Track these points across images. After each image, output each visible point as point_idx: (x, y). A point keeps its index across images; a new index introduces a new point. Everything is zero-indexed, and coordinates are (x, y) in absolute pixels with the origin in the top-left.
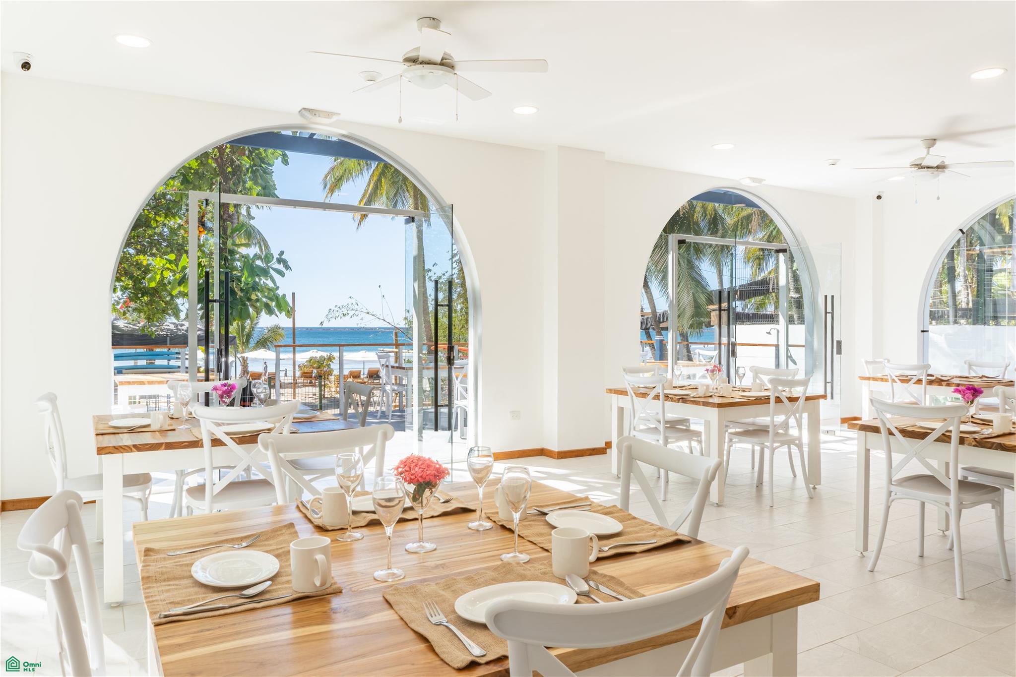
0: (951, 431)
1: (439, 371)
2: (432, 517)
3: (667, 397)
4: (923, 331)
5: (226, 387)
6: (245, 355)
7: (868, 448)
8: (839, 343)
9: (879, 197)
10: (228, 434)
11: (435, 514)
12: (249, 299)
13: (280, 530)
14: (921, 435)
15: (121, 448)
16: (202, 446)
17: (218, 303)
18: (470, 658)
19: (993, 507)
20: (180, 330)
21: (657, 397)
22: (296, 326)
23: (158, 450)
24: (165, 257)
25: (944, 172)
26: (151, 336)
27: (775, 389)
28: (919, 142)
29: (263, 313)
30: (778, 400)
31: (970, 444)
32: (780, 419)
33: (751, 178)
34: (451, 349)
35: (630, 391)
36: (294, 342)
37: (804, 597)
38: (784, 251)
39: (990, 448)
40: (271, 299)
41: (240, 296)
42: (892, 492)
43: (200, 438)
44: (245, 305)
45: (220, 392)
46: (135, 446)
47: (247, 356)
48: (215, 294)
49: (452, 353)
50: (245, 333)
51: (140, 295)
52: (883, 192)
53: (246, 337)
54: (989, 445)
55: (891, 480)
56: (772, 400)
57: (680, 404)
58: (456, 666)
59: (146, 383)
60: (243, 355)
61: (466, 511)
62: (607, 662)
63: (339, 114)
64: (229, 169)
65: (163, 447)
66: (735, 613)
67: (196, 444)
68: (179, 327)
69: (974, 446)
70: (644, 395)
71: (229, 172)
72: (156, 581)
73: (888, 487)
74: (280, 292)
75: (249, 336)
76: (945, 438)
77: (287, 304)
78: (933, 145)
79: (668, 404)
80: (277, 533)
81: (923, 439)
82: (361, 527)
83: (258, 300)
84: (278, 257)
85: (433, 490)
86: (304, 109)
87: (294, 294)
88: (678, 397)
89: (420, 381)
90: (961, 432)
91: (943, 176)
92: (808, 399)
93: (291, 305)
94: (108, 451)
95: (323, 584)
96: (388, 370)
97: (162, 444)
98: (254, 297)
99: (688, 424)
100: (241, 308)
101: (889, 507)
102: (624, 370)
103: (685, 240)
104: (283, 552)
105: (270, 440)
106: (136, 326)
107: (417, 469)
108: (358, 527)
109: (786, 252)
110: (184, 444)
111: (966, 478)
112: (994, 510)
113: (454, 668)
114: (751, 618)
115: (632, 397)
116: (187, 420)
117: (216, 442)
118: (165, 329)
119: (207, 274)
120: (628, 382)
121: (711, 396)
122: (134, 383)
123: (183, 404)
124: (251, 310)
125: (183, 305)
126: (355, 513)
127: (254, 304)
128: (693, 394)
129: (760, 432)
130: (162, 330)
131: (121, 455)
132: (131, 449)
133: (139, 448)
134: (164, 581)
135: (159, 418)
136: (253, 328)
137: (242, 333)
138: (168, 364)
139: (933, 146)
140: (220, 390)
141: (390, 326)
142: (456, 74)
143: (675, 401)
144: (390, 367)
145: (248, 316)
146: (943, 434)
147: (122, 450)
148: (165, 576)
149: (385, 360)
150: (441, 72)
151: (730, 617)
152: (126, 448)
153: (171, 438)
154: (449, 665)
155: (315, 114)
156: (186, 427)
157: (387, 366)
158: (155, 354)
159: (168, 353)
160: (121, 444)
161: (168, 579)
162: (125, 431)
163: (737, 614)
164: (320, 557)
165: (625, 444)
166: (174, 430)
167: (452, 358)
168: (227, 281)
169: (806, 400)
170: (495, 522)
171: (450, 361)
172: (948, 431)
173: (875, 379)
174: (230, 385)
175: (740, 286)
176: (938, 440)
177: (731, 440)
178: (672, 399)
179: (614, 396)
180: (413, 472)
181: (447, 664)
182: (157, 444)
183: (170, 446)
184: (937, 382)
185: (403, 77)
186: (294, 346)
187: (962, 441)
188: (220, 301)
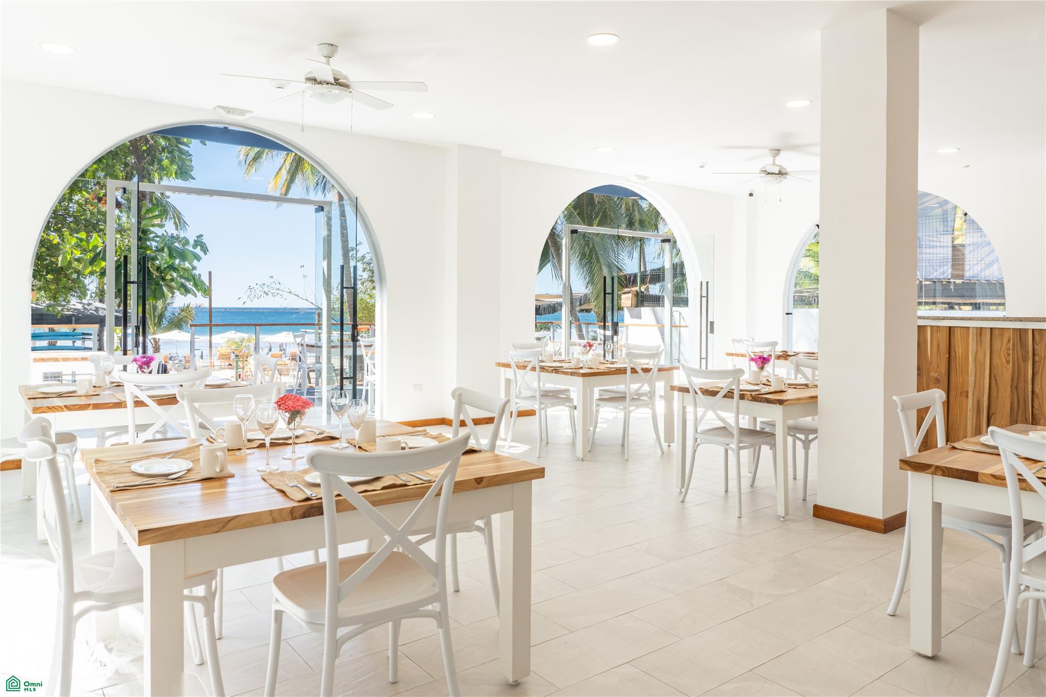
0: (733, 390)
1: (345, 349)
2: (307, 442)
3: (543, 369)
4: (787, 314)
5: (145, 359)
6: (157, 336)
7: (684, 405)
8: (712, 323)
9: (751, 195)
10: (150, 397)
11: (309, 441)
12: (163, 279)
13: (193, 449)
14: (713, 393)
15: (54, 408)
16: (125, 407)
17: (136, 285)
18: (306, 496)
19: (771, 449)
20: (87, 309)
21: (534, 369)
22: (212, 306)
23: (86, 410)
24: (76, 235)
25: (786, 178)
26: (56, 315)
27: (631, 361)
28: (766, 151)
29: (177, 293)
30: (634, 371)
31: (748, 399)
32: (634, 387)
33: (637, 176)
34: (355, 327)
35: (513, 365)
36: (211, 320)
37: (533, 475)
38: (669, 241)
39: (760, 402)
40: (188, 280)
41: (157, 276)
42: (697, 438)
43: (123, 400)
44: (158, 284)
45: (139, 363)
46: (66, 406)
47: (159, 337)
48: (133, 275)
49: (356, 330)
50: (156, 314)
51: (44, 273)
52: (754, 190)
53: (158, 319)
54: (760, 399)
55: (696, 430)
56: (629, 371)
57: (554, 375)
58: (297, 500)
59: (60, 360)
60: (154, 336)
61: (333, 438)
62: (393, 503)
63: (252, 112)
64: (144, 148)
65: (91, 407)
66: (482, 481)
67: (120, 405)
68: (86, 306)
69: (750, 400)
70: (525, 367)
71: (144, 150)
72: (107, 475)
73: (695, 435)
74: (196, 272)
75: (161, 316)
76: (729, 395)
77: (202, 282)
78: (777, 154)
79: (544, 375)
80: (191, 451)
81: (715, 396)
82: (254, 448)
83: (172, 280)
84: (196, 239)
85: (303, 417)
86: (218, 106)
87: (210, 273)
88: (552, 369)
89: (329, 359)
90: (741, 391)
91: (786, 182)
92: (660, 370)
93: (207, 284)
94: (42, 411)
95: (221, 471)
96: (304, 348)
97: (90, 404)
98: (168, 277)
99: (568, 394)
100: (155, 288)
101: (696, 450)
102: (514, 346)
103: (577, 230)
104: (195, 459)
105: (185, 393)
106: (39, 305)
107: (290, 402)
108: (251, 448)
109: (670, 242)
110: (109, 405)
111: (764, 429)
112: (771, 451)
113: (296, 501)
114: (494, 485)
115: (515, 370)
116: (109, 388)
117: (139, 403)
118: (71, 309)
119: (126, 257)
120: (513, 356)
121: (581, 368)
122: (48, 360)
123: (106, 373)
124: (165, 289)
125: (91, 284)
126: (249, 441)
127: (169, 284)
128: (565, 365)
129: (618, 398)
130: (68, 310)
131: (54, 413)
132: (63, 409)
133: (69, 408)
134: (112, 474)
135: (85, 385)
136: (166, 308)
137: (154, 313)
138: (74, 345)
139: (778, 156)
140: (140, 361)
141: (314, 307)
142: (351, 92)
143: (549, 372)
144: (305, 346)
145: (163, 296)
146: (729, 392)
147: (55, 410)
148: (113, 472)
149: (301, 338)
150: (337, 92)
151: (478, 484)
152: (58, 408)
153: (95, 400)
154: (294, 500)
155: (229, 112)
156: (109, 392)
157: (302, 345)
158: (57, 334)
159: (73, 334)
160: (53, 405)
161: (115, 474)
162: (55, 396)
163: (484, 482)
164: (219, 454)
165: (458, 393)
166: (98, 395)
167: (356, 335)
168: (143, 262)
169: (658, 371)
170: (351, 444)
171: (354, 339)
172: (731, 389)
173: (737, 355)
174: (148, 357)
175: (651, 270)
176: (725, 396)
177: (598, 405)
178: (547, 370)
179: (503, 369)
180: (287, 404)
181: (292, 500)
182: (85, 404)
183: (97, 406)
184: (784, 357)
185: (305, 93)
186: (211, 326)
187: (742, 397)
188: (138, 283)
